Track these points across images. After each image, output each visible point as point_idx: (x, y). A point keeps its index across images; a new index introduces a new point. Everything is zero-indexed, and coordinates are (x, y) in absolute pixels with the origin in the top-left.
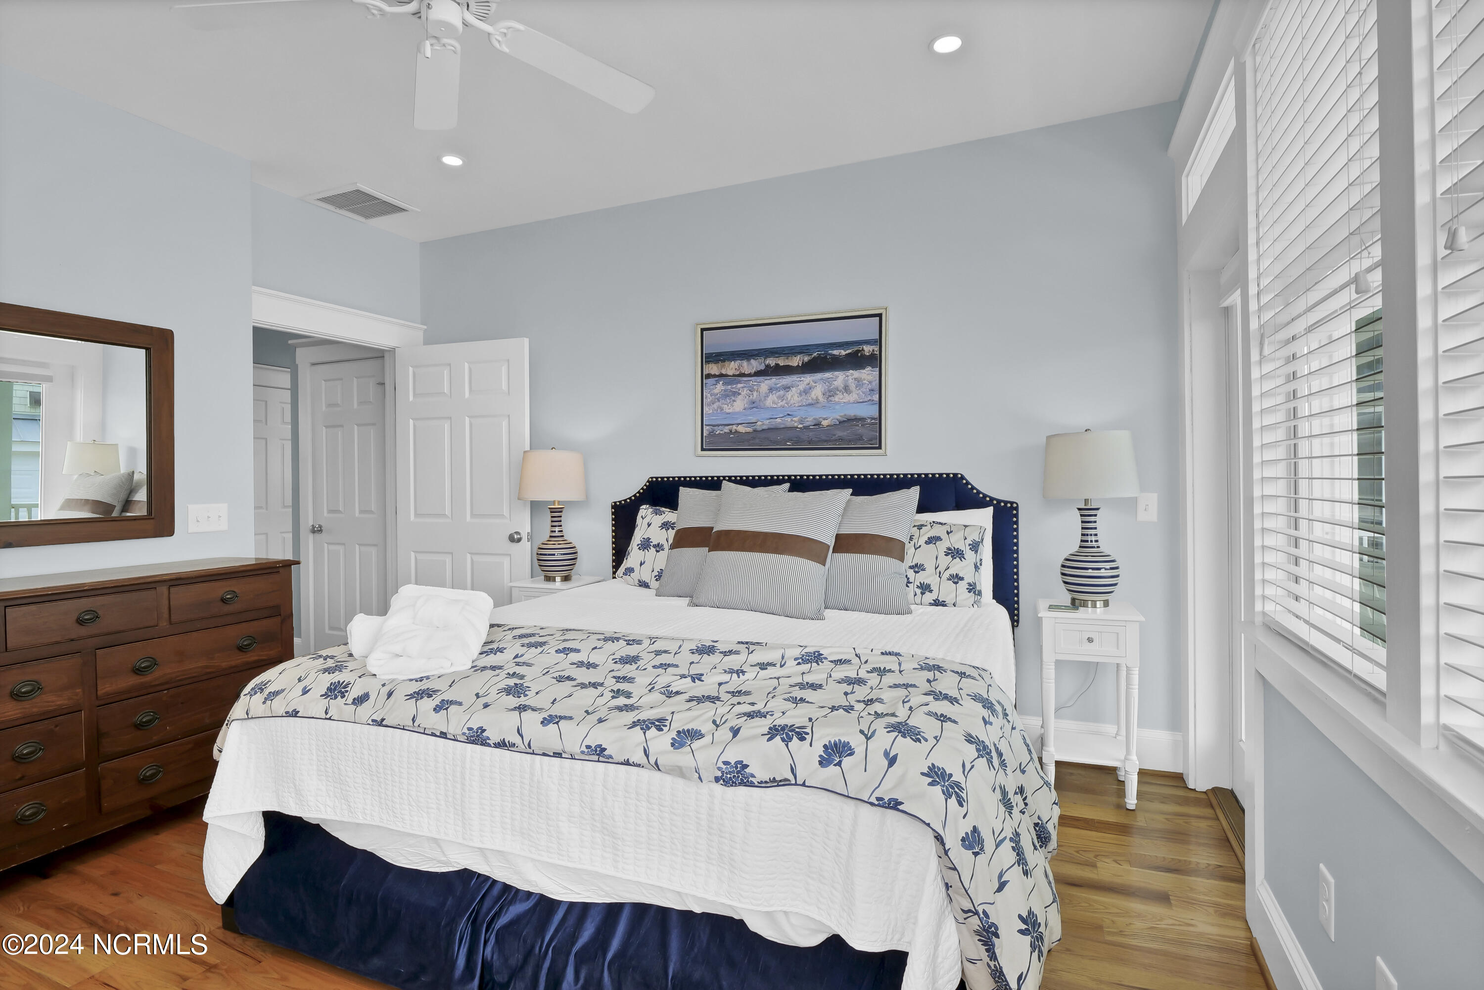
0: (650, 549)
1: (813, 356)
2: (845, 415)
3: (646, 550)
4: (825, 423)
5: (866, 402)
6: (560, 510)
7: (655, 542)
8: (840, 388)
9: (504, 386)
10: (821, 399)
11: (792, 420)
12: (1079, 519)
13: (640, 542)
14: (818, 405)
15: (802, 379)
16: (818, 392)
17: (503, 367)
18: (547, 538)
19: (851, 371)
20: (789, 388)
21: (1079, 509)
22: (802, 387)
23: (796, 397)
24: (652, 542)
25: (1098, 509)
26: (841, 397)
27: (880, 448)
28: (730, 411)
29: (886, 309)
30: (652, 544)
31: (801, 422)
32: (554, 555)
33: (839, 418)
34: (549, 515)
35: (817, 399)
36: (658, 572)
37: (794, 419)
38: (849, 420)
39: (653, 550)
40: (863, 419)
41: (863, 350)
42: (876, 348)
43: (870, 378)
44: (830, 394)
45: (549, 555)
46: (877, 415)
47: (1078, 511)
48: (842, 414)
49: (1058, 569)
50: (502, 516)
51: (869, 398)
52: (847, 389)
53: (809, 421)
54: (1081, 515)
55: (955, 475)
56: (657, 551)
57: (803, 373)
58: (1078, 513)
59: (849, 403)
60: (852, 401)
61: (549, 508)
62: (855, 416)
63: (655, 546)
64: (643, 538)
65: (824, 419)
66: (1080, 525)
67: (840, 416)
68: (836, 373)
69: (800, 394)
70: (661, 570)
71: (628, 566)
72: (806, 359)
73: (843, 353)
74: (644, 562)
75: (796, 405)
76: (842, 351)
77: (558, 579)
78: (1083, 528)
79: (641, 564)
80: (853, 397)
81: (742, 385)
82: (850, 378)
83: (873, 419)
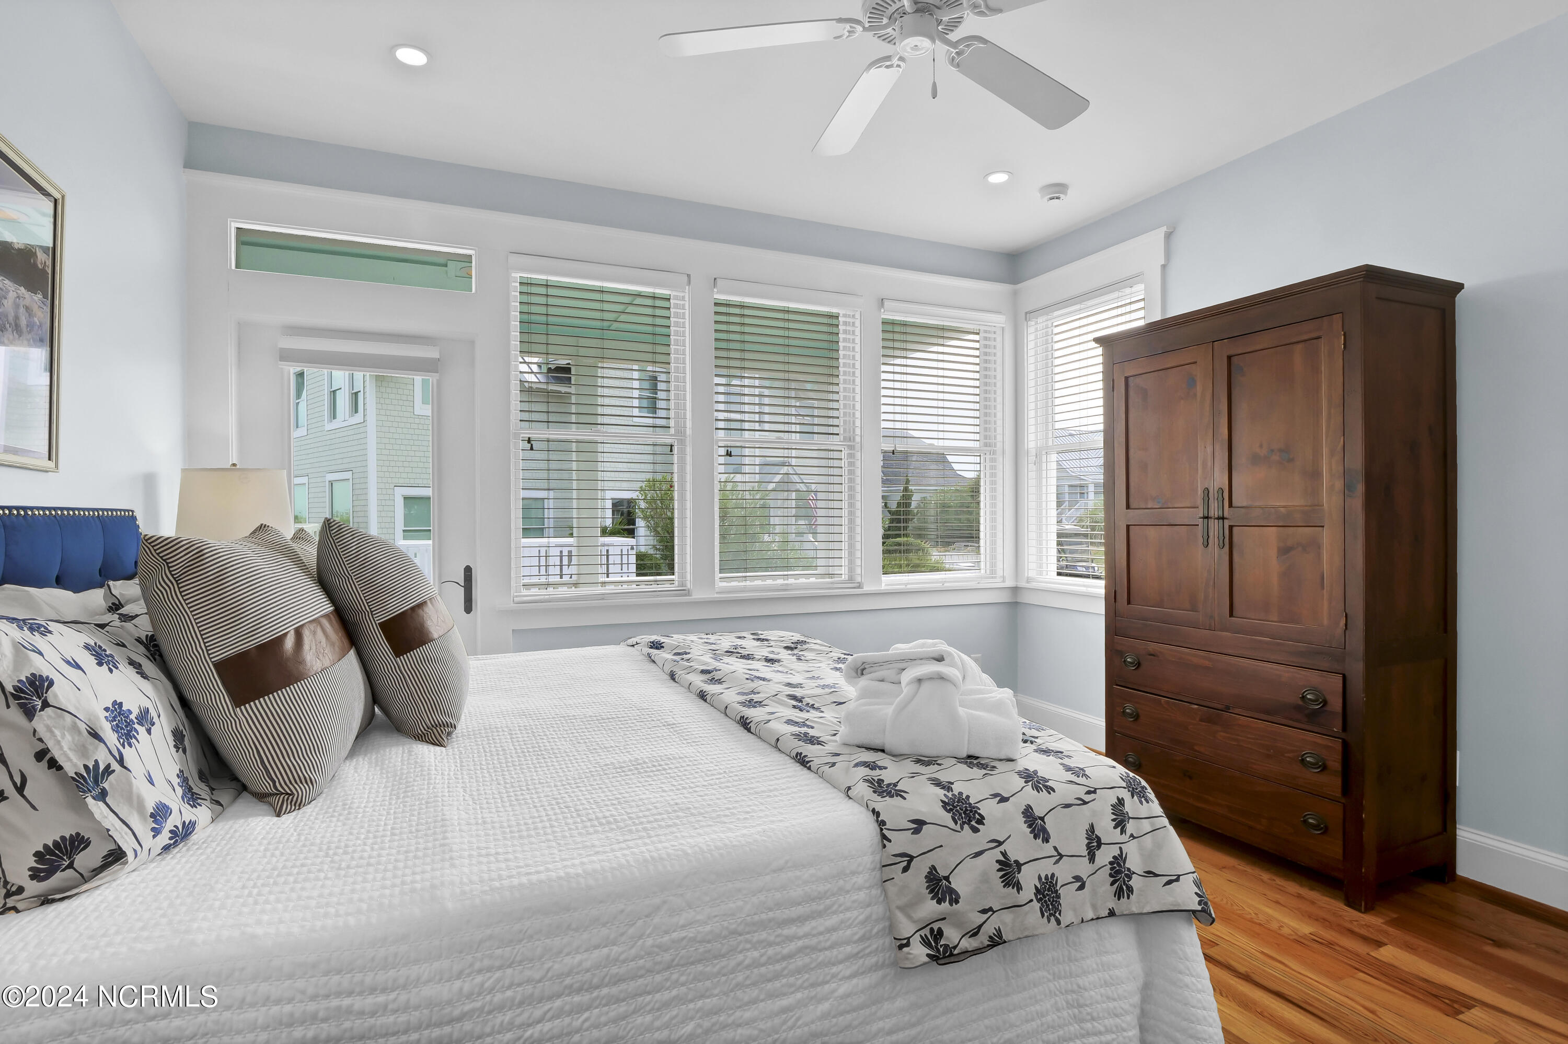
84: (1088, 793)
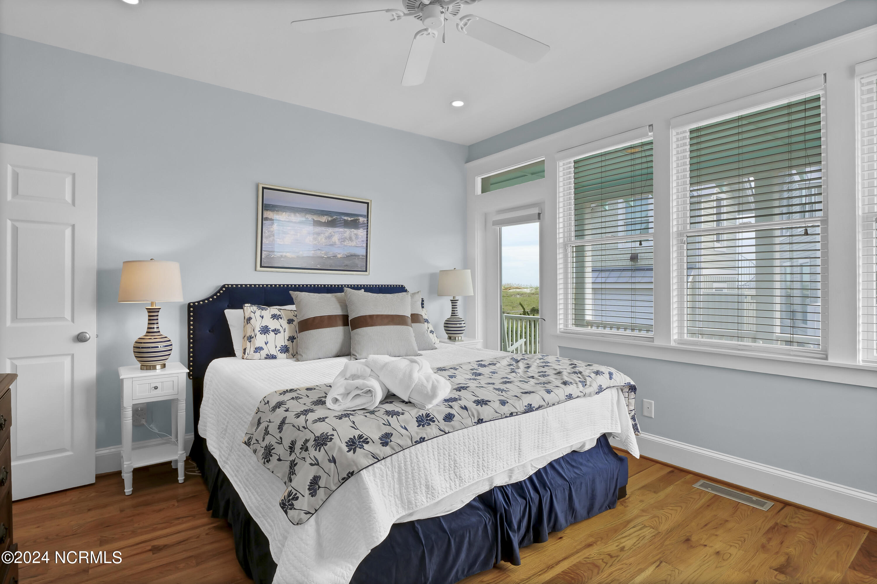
0: (270, 333)
1: (333, 218)
2: (349, 253)
3: (267, 334)
4: (339, 256)
5: (360, 247)
6: (157, 310)
7: (273, 328)
8: (348, 238)
9: (68, 198)
10: (337, 242)
11: (321, 253)
12: (451, 304)
13: (260, 329)
14: (336, 246)
15: (327, 230)
16: (336, 238)
17: (66, 179)
18: (145, 333)
19: (353, 230)
20: (319, 234)
21: (451, 300)
22: (327, 234)
23: (323, 240)
24: (270, 328)
25: (458, 300)
26: (348, 242)
27: (366, 271)
28: (282, 243)
29: (371, 201)
30: (270, 330)
31: (326, 254)
32: (158, 347)
33: (346, 254)
34: (146, 314)
35: (335, 242)
36: (280, 347)
37: (322, 252)
38: (352, 255)
39: (272, 334)
40: (358, 256)
41: (359, 219)
42: (366, 219)
43: (362, 234)
44: (343, 240)
45: (152, 347)
46: (365, 254)
47: (450, 301)
48: (348, 252)
49: (443, 325)
50: (63, 319)
51: (362, 245)
52: (350, 239)
53: (330, 254)
54: (452, 303)
55: (402, 286)
56: (276, 334)
57: (328, 226)
58: (450, 302)
59: (351, 246)
60: (353, 246)
61: (147, 309)
62: (354, 253)
63: (273, 331)
64: (261, 326)
65: (339, 254)
66: (451, 307)
67: (347, 253)
68: (346, 229)
69: (326, 238)
70: (281, 346)
71: (257, 345)
72: (330, 219)
73: (349, 219)
74: (268, 342)
75: (324, 244)
76: (349, 218)
77: (158, 367)
78: (452, 308)
79: (266, 344)
80: (354, 244)
81: (289, 228)
82: (353, 233)
83: (363, 256)
84: (304, 427)
